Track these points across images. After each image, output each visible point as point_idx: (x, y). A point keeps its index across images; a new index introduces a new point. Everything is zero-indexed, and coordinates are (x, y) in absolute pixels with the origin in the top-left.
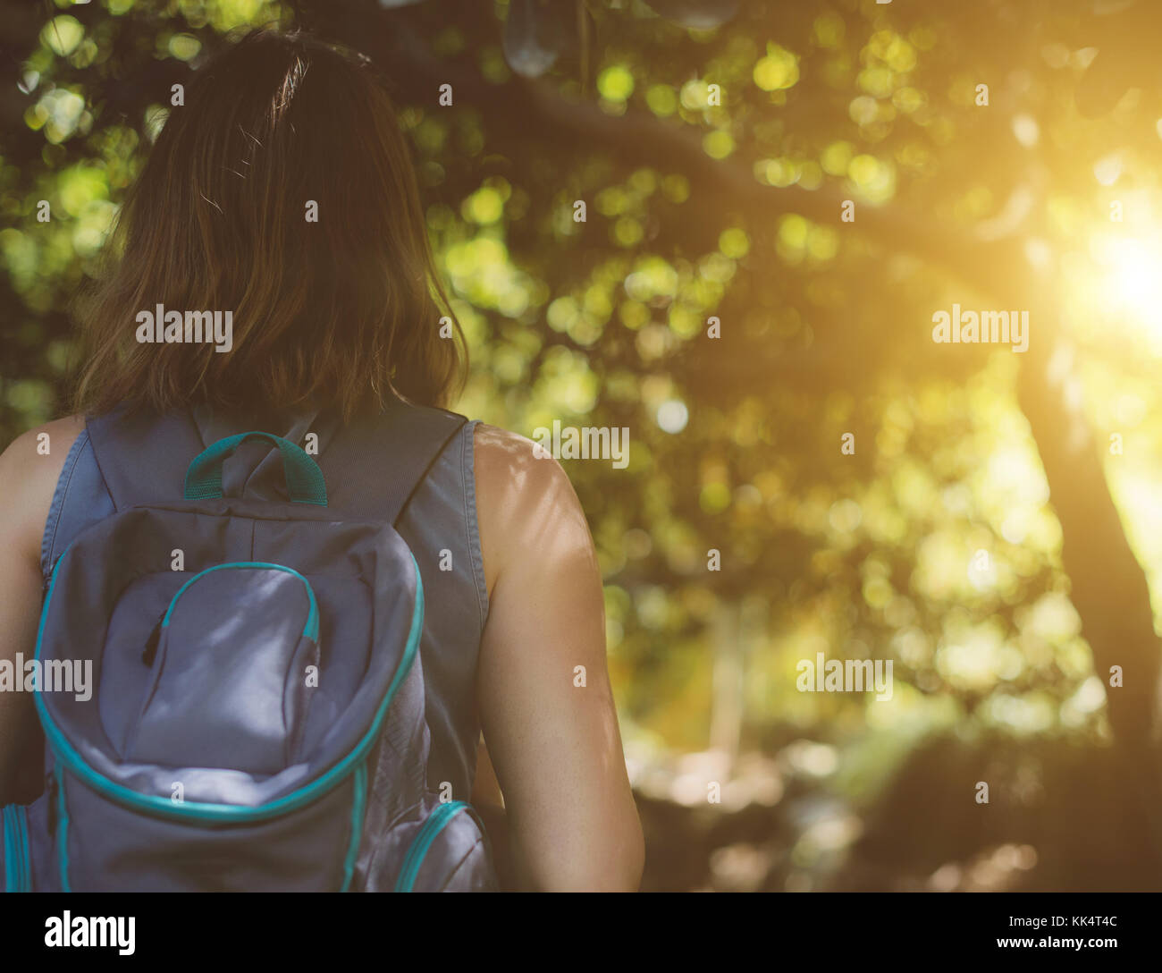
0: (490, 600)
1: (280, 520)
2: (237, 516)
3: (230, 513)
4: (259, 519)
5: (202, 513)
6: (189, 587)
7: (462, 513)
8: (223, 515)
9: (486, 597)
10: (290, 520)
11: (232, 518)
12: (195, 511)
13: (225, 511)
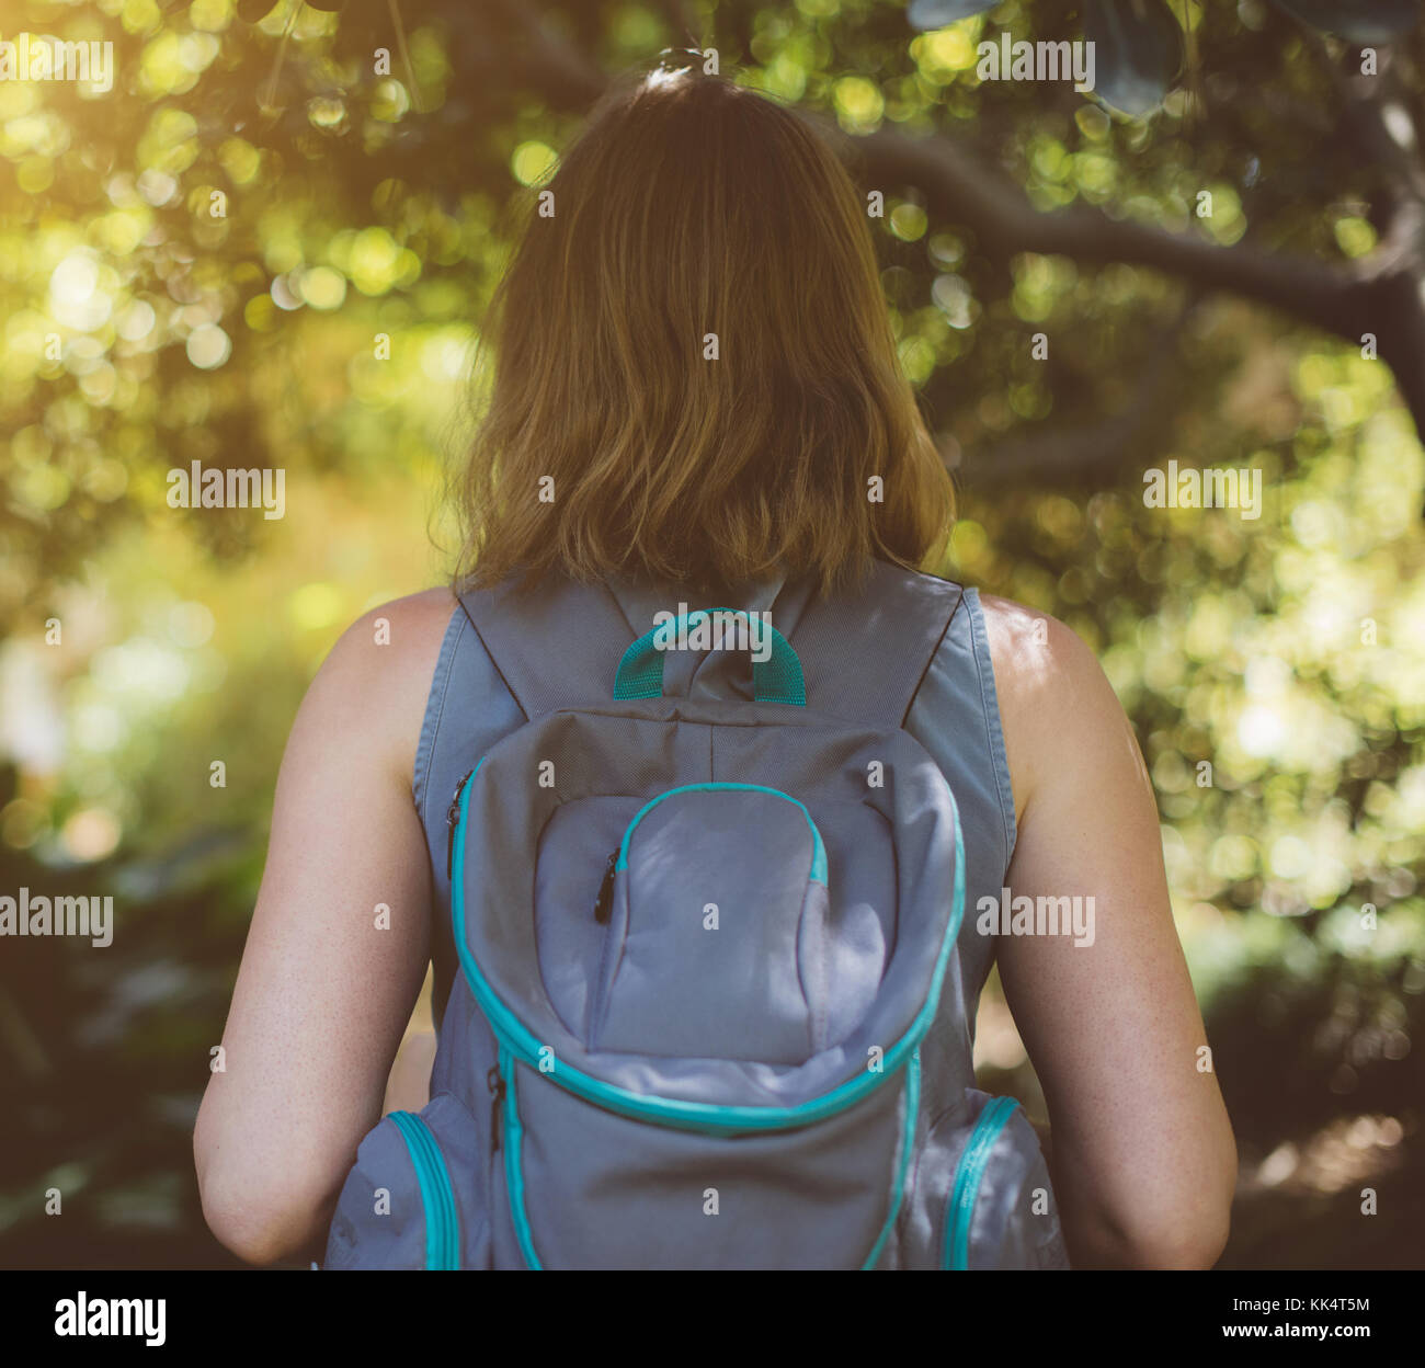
0: (1018, 827)
1: (746, 726)
2: (685, 721)
3: (677, 717)
4: (717, 725)
5: (643, 718)
6: (644, 817)
7: (981, 712)
8: (668, 721)
9: (1015, 824)
10: (759, 725)
11: (682, 726)
12: (632, 716)
13: (670, 714)
